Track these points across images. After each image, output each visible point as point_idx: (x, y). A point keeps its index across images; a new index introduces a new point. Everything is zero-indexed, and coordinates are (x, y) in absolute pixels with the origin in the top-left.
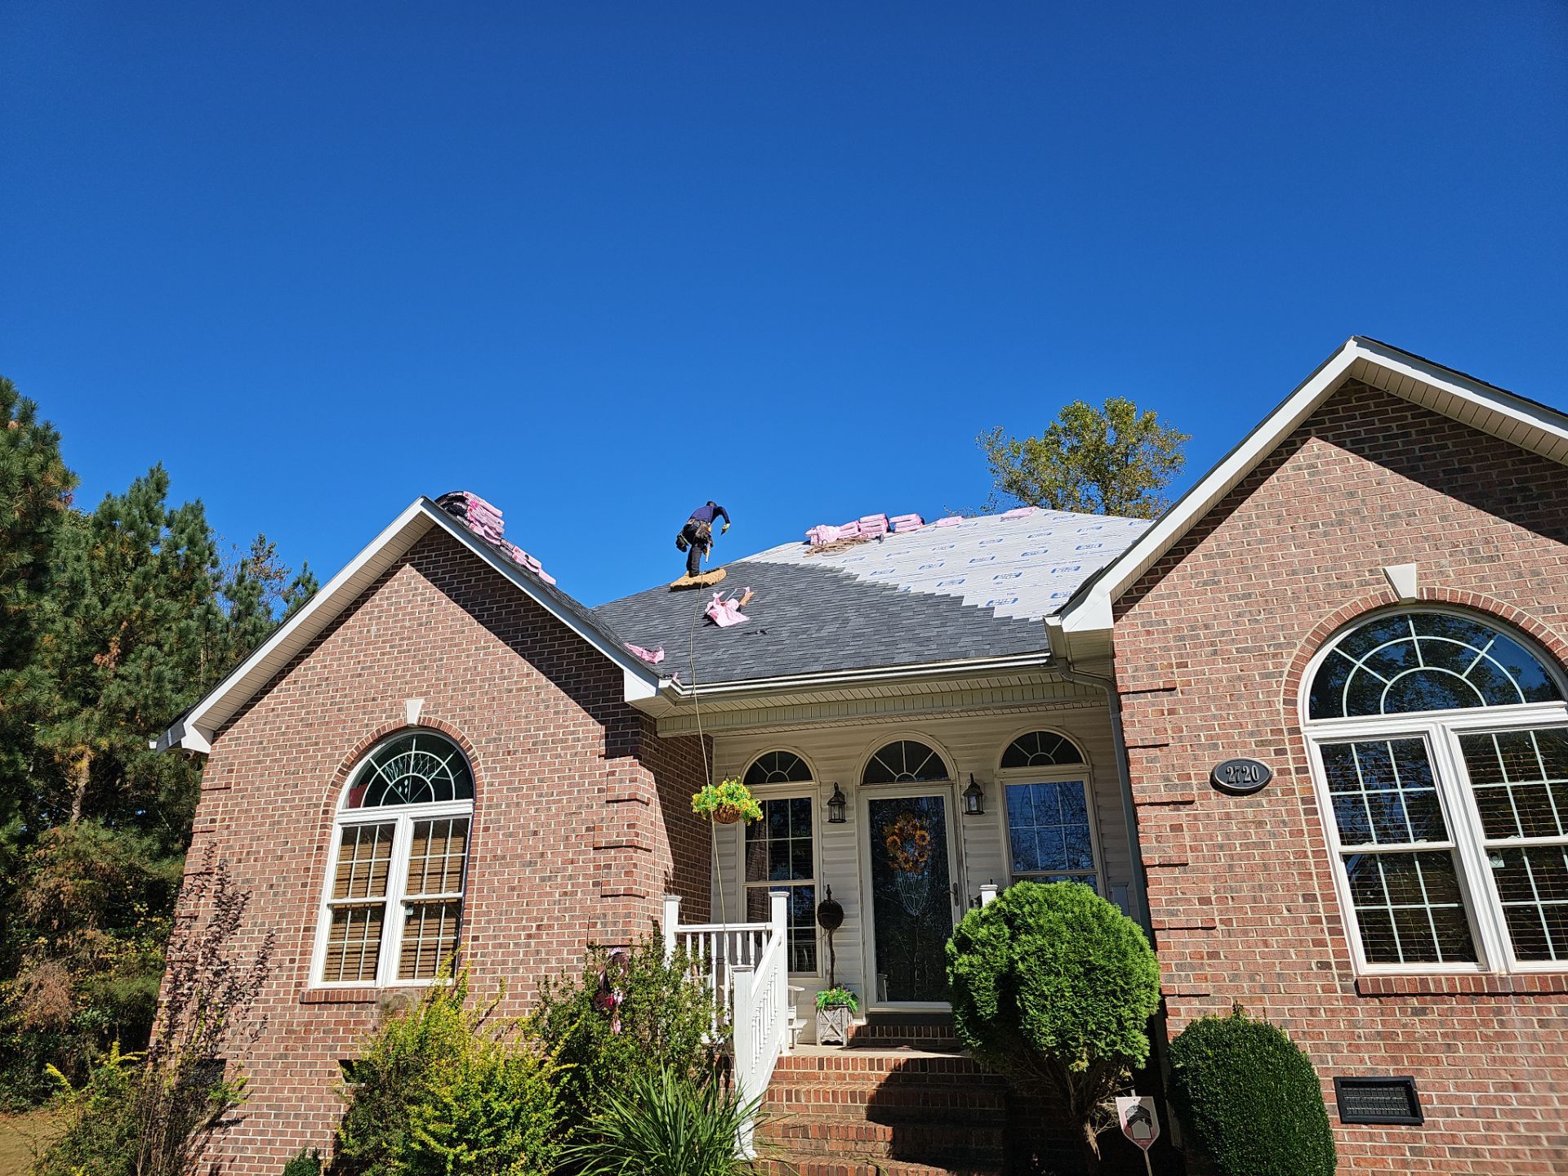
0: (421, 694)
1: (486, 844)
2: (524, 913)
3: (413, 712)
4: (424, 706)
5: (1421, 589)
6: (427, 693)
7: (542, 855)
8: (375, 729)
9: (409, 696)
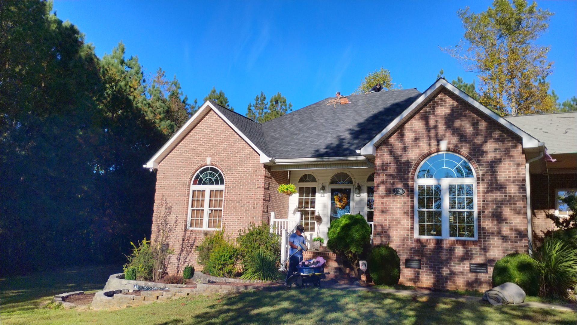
0: (210, 156)
1: (227, 197)
2: (237, 214)
3: (208, 161)
4: (211, 160)
6: (212, 156)
7: (241, 200)
8: (199, 165)
9: (207, 156)
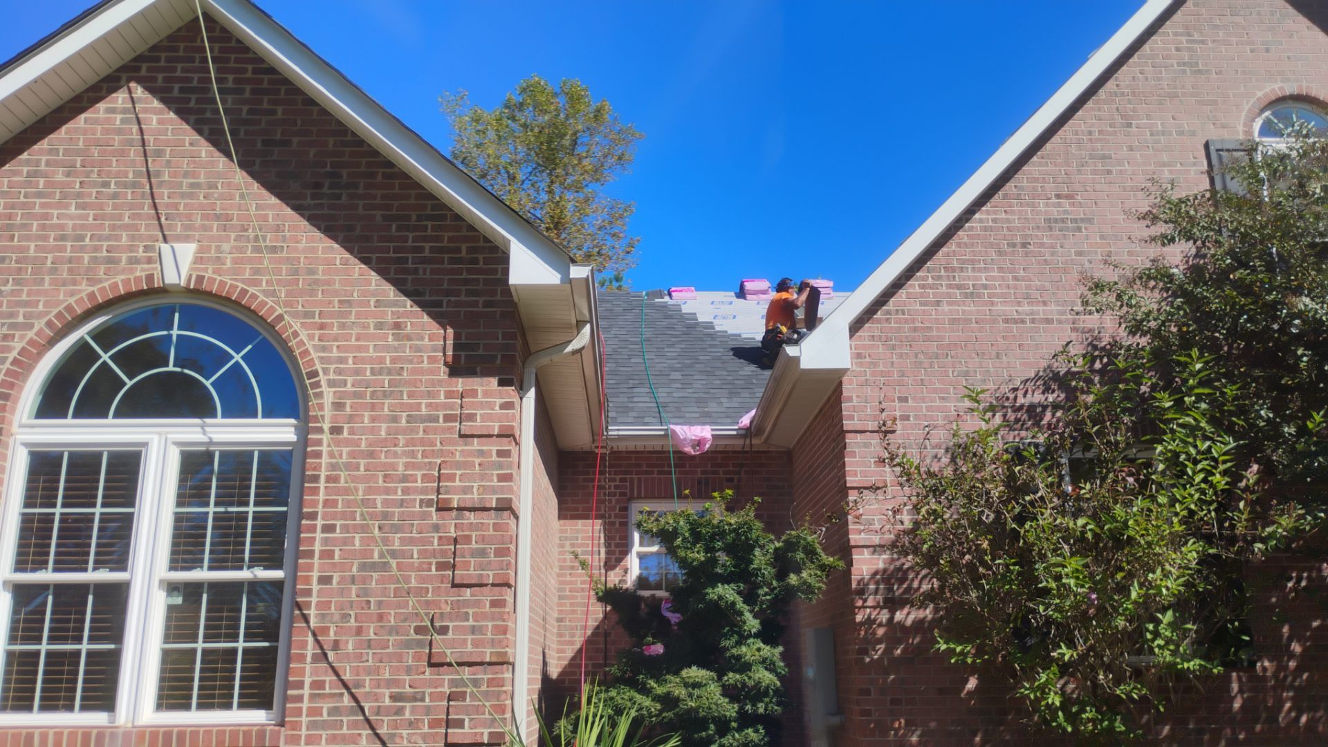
5: (191, 275)
